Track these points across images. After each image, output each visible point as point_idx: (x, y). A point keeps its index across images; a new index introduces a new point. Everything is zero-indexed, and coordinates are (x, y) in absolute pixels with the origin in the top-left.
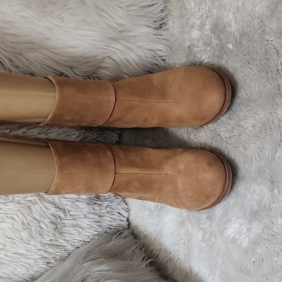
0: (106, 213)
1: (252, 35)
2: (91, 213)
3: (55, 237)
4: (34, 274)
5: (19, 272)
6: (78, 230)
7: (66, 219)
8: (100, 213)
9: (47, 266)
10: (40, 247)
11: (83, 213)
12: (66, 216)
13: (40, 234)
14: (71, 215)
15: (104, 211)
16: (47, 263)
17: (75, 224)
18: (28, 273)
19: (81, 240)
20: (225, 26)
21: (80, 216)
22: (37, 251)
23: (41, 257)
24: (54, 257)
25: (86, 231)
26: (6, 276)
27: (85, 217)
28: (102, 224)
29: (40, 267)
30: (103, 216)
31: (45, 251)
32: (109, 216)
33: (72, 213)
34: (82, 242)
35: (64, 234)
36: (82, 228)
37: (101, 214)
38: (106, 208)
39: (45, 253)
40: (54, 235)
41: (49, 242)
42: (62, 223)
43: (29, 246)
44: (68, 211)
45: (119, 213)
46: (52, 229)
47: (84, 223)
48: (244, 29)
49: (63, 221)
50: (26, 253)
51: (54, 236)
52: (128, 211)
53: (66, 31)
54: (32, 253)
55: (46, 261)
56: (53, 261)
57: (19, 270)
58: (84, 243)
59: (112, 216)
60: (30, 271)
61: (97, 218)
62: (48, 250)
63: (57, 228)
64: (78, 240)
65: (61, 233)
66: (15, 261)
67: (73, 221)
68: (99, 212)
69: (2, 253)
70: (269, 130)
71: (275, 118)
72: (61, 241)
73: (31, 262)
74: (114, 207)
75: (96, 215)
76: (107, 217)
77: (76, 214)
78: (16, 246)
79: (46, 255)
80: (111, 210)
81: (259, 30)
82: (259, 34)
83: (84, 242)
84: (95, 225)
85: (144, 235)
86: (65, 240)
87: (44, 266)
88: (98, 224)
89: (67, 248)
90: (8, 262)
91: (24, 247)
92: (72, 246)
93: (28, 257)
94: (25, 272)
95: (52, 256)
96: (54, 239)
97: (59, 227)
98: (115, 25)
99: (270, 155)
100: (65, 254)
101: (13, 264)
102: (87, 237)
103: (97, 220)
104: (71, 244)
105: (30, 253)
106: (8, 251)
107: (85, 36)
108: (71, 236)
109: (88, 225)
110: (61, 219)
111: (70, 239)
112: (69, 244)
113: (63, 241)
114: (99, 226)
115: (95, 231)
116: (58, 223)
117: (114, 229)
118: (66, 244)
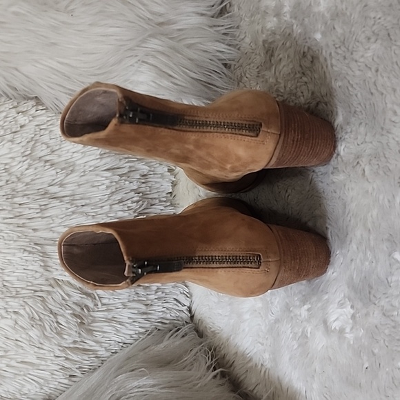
0: (156, 300)
1: (348, 14)
2: (134, 300)
3: (79, 337)
4: (51, 393)
5: (29, 390)
6: (114, 327)
7: (97, 309)
8: (148, 300)
9: (70, 380)
10: (58, 353)
11: (121, 301)
12: (96, 305)
13: (59, 334)
14: (103, 305)
15: (153, 297)
16: (70, 376)
17: (110, 317)
18: (42, 391)
19: (120, 341)
20: (310, 5)
21: (117, 305)
22: (53, 358)
23: (61, 367)
24: (80, 367)
25: (126, 327)
26: (10, 397)
27: (125, 306)
28: (150, 316)
29: (59, 383)
30: (151, 305)
31: (67, 359)
32: (160, 304)
33: (105, 301)
34: (121, 344)
35: (94, 332)
36: (120, 323)
37: (149, 302)
38: (156, 292)
39: (67, 361)
40: (79, 333)
41: (72, 346)
42: (91, 316)
43: (42, 351)
44: (100, 298)
45: (176, 300)
46: (75, 325)
47: (124, 315)
48: (337, 7)
49: (92, 313)
50: (37, 362)
51: (78, 335)
52: (189, 296)
53: (79, 31)
54: (46, 362)
55: (69, 374)
56: (78, 373)
57: (28, 386)
58: (124, 346)
59: (166, 305)
60: (44, 388)
61: (143, 308)
62: (70, 357)
63: (82, 323)
64: (115, 341)
65: (90, 331)
66: (22, 373)
67: (106, 313)
68: (145, 299)
69: (3, 362)
70: (383, 159)
71: (391, 141)
72: (90, 344)
73: (46, 374)
74: (167, 291)
75: (142, 303)
76: (159, 306)
77: (112, 302)
78: (22, 351)
79: (68, 365)
80: (164, 295)
81: (359, 6)
82: (360, 12)
83: (124, 343)
84: (139, 318)
85: (212, 332)
86: (97, 342)
87: (66, 381)
88: (145, 316)
89: (99, 353)
90: (12, 376)
91: (35, 352)
92: (107, 350)
93: (41, 368)
94: (38, 390)
95: (77, 366)
96: (79, 340)
97: (86, 321)
98: (149, 16)
99: (386, 200)
100: (96, 362)
101: (20, 378)
102: (128, 337)
103: (142, 311)
104: (105, 348)
105: (43, 363)
106: (11, 359)
107: (107, 36)
108: (106, 335)
109: (129, 318)
110: (88, 311)
111: (103, 340)
112: (102, 347)
113: (93, 344)
114: (147, 319)
115: (140, 327)
116: (85, 316)
117: (170, 323)
118: (97, 348)
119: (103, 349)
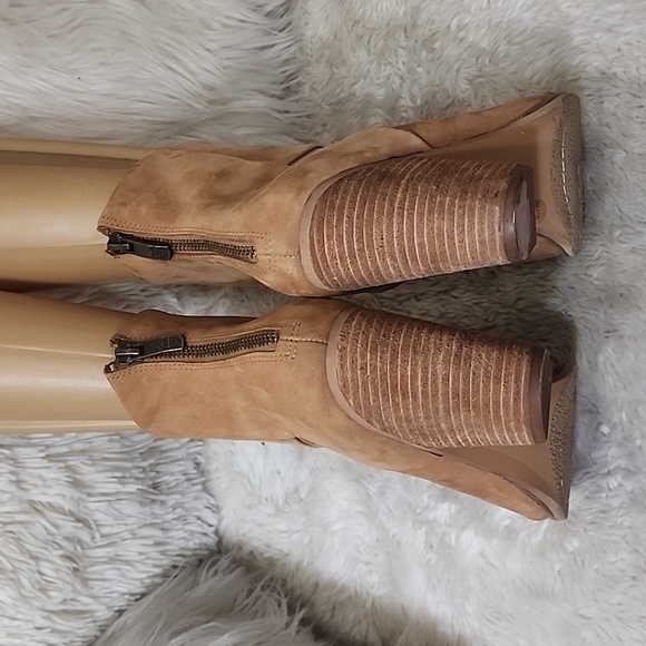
0: (174, 522)
3: (72, 592)
6: (119, 569)
7: (93, 545)
10: (41, 622)
11: (129, 527)
12: (93, 538)
13: (42, 590)
14: (103, 536)
15: (170, 516)
17: (112, 554)
21: (123, 535)
22: (34, 632)
24: (71, 642)
25: (136, 568)
27: (134, 536)
28: (167, 547)
30: (168, 530)
32: (180, 526)
33: (106, 530)
34: (127, 597)
36: (128, 563)
37: (166, 526)
38: (174, 509)
39: (53, 634)
40: (73, 586)
41: (61, 607)
43: (15, 623)
44: (97, 525)
45: (199, 518)
47: (132, 549)
49: (88, 552)
52: (216, 509)
54: (22, 638)
58: (132, 598)
59: (188, 527)
61: (160, 535)
62: (58, 627)
63: (75, 570)
65: (85, 581)
67: (110, 549)
72: (85, 602)
74: (188, 506)
75: (156, 528)
76: (178, 530)
77: (115, 530)
80: (184, 513)
83: (131, 595)
84: (154, 552)
86: (94, 597)
88: (161, 548)
89: (97, 614)
92: (109, 608)
95: (68, 640)
96: (71, 596)
97: (80, 566)
103: (157, 539)
104: (106, 604)
108: (106, 584)
109: (140, 554)
110: (83, 548)
111: (101, 593)
112: (101, 604)
113: (89, 600)
114: (163, 553)
115: (155, 566)
116: (79, 557)
117: (193, 555)
118: (94, 606)
119: (104, 607)
